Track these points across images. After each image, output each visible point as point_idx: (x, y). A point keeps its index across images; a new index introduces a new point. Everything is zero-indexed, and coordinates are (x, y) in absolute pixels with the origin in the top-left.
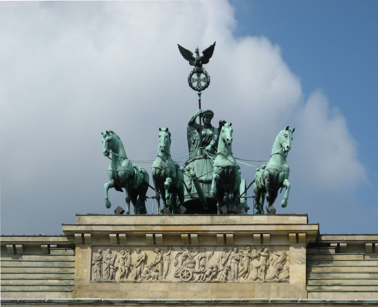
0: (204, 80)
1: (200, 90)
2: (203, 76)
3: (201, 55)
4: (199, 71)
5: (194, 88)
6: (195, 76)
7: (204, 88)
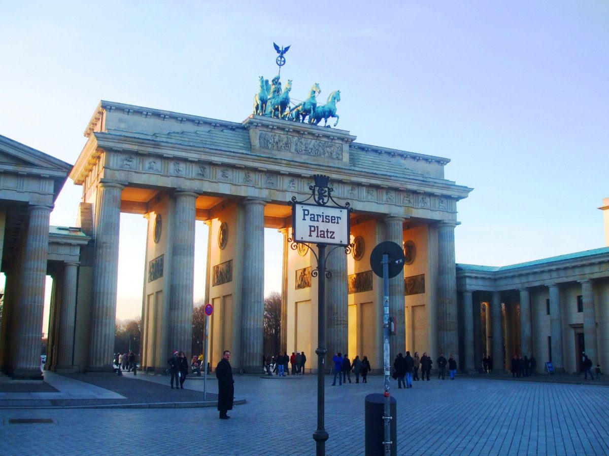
0: (283, 61)
1: (280, 65)
2: (283, 59)
3: (284, 49)
4: (281, 57)
5: (278, 64)
6: (279, 58)
7: (282, 65)
